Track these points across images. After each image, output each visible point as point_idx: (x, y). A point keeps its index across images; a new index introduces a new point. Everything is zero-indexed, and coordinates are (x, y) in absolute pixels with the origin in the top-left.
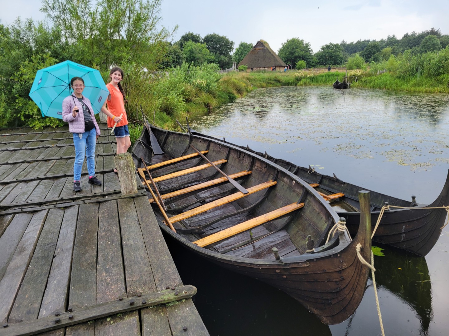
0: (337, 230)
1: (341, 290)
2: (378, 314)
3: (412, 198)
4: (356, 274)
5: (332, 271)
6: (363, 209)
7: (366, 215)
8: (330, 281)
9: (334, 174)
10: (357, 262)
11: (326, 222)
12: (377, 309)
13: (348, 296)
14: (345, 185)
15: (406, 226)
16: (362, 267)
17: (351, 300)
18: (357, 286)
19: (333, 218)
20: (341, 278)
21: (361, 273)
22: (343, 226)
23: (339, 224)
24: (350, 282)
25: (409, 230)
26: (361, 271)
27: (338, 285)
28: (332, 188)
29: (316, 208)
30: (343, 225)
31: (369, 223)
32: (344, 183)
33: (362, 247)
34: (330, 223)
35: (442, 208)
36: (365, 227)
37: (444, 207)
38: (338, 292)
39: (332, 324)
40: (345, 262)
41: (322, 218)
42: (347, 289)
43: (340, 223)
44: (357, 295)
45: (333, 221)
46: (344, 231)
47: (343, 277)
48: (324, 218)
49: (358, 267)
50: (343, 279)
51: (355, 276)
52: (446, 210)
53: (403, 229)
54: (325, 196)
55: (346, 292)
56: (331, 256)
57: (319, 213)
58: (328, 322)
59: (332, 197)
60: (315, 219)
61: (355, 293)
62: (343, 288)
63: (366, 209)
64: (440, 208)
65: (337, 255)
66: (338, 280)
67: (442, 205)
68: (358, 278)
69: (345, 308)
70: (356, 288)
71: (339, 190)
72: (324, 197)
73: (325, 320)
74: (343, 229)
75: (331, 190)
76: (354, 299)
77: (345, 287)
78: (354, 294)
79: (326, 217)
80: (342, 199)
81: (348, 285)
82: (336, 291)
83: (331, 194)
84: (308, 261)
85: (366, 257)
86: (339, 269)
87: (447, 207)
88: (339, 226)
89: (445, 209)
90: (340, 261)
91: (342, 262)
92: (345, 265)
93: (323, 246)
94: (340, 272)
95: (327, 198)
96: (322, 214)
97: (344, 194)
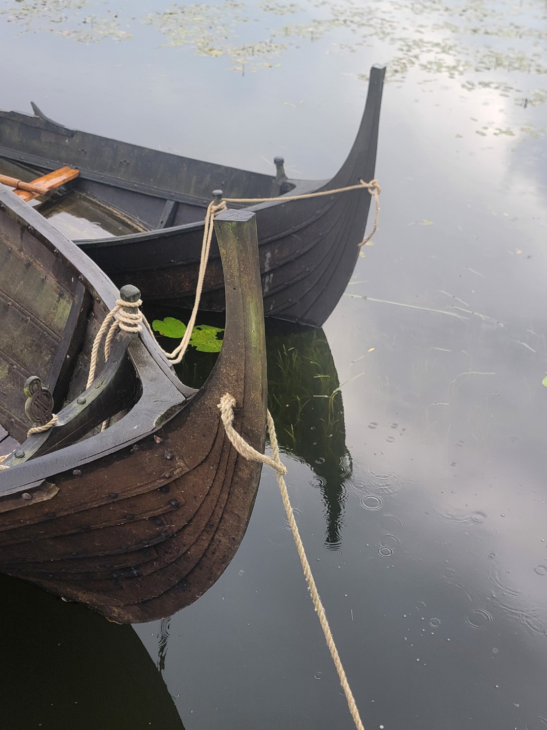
0: (118, 329)
1: (173, 536)
2: (313, 606)
3: (275, 166)
4: (218, 484)
5: (140, 491)
6: (236, 280)
7: (249, 299)
8: (132, 519)
9: (32, 104)
10: (223, 451)
11: (61, 295)
12: (309, 592)
13: (193, 549)
14: (77, 140)
15: (272, 254)
16: (236, 463)
17: (204, 555)
18: (222, 518)
19: (86, 283)
20: (169, 503)
21: (236, 479)
22: (133, 316)
23: (121, 310)
24: (202, 511)
25: (281, 263)
26: (235, 473)
27: (159, 525)
28: (34, 152)
29: (15, 248)
30: (133, 310)
31: (257, 323)
32: (72, 134)
33: (237, 404)
34: (79, 299)
35: (358, 189)
36: (246, 338)
37: (364, 184)
38: (162, 545)
39: (143, 620)
40: (181, 458)
41: (43, 281)
42: (190, 529)
43: (122, 306)
44: (223, 540)
45: (87, 291)
46: (139, 328)
47: (175, 500)
48: (52, 281)
49: (223, 464)
50: (178, 506)
51: (217, 491)
52: (370, 191)
53: (268, 261)
54: (23, 184)
55: (188, 538)
56: (130, 447)
57: (29, 265)
58: (128, 617)
59: (44, 184)
60: (18, 288)
61: (217, 537)
62: (175, 530)
63: (245, 279)
64: (355, 189)
65: (153, 440)
66: (159, 512)
67: (359, 180)
68: (225, 496)
69: (184, 580)
70: (220, 521)
71: (59, 159)
72: (19, 189)
73: (117, 612)
74: (135, 325)
75: (32, 160)
76: (214, 553)
77: (185, 527)
78: (213, 539)
79: (56, 276)
80: (74, 187)
81: (194, 521)
82: (155, 542)
83: (40, 176)
84: (50, 479)
85: (252, 431)
86: (161, 482)
87: (370, 185)
88: (123, 317)
89: (366, 189)
90: (163, 456)
91: (172, 458)
92: (180, 466)
93: (81, 398)
94: (165, 489)
95: (29, 191)
96: (40, 267)
97: (77, 171)
